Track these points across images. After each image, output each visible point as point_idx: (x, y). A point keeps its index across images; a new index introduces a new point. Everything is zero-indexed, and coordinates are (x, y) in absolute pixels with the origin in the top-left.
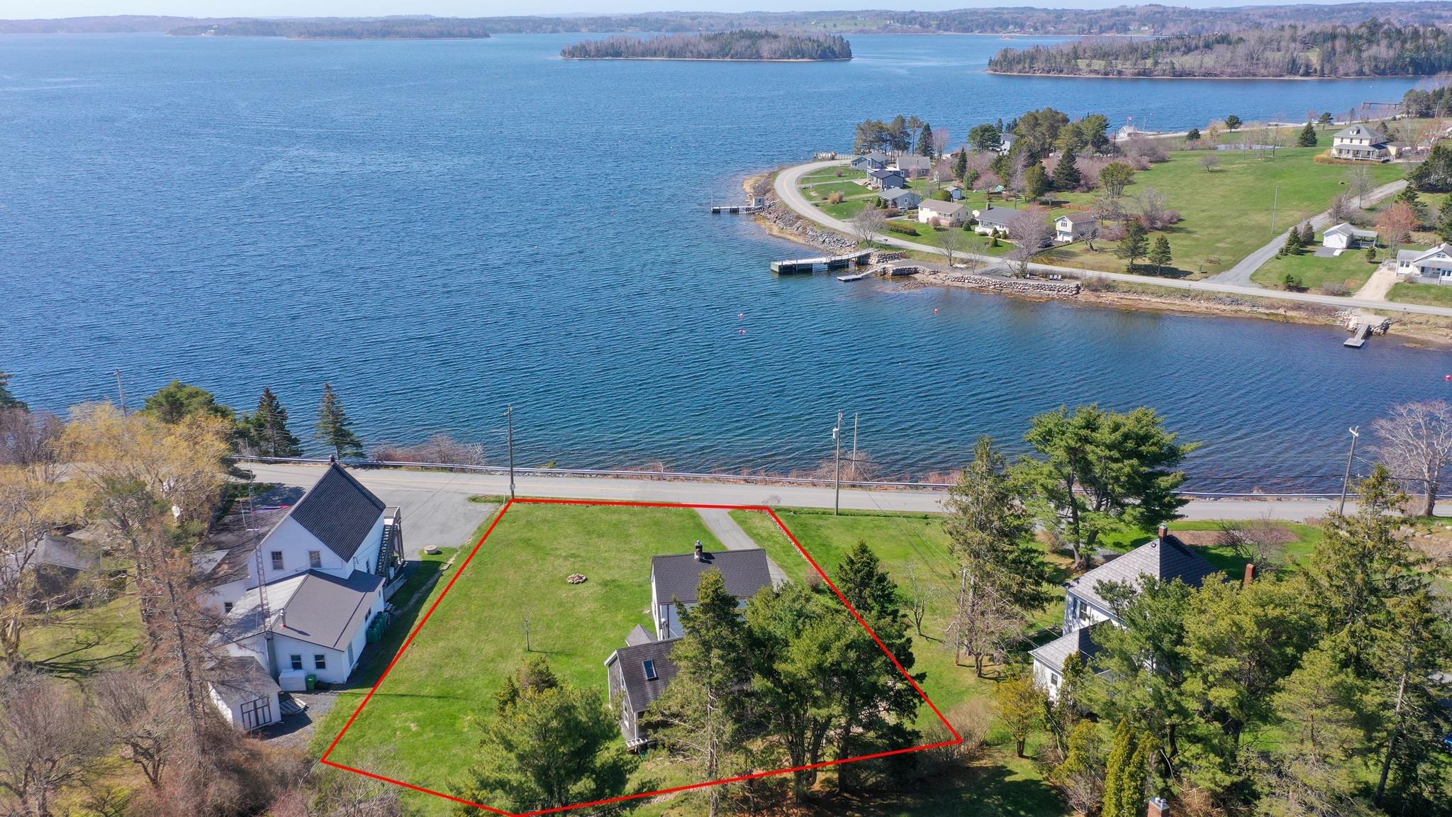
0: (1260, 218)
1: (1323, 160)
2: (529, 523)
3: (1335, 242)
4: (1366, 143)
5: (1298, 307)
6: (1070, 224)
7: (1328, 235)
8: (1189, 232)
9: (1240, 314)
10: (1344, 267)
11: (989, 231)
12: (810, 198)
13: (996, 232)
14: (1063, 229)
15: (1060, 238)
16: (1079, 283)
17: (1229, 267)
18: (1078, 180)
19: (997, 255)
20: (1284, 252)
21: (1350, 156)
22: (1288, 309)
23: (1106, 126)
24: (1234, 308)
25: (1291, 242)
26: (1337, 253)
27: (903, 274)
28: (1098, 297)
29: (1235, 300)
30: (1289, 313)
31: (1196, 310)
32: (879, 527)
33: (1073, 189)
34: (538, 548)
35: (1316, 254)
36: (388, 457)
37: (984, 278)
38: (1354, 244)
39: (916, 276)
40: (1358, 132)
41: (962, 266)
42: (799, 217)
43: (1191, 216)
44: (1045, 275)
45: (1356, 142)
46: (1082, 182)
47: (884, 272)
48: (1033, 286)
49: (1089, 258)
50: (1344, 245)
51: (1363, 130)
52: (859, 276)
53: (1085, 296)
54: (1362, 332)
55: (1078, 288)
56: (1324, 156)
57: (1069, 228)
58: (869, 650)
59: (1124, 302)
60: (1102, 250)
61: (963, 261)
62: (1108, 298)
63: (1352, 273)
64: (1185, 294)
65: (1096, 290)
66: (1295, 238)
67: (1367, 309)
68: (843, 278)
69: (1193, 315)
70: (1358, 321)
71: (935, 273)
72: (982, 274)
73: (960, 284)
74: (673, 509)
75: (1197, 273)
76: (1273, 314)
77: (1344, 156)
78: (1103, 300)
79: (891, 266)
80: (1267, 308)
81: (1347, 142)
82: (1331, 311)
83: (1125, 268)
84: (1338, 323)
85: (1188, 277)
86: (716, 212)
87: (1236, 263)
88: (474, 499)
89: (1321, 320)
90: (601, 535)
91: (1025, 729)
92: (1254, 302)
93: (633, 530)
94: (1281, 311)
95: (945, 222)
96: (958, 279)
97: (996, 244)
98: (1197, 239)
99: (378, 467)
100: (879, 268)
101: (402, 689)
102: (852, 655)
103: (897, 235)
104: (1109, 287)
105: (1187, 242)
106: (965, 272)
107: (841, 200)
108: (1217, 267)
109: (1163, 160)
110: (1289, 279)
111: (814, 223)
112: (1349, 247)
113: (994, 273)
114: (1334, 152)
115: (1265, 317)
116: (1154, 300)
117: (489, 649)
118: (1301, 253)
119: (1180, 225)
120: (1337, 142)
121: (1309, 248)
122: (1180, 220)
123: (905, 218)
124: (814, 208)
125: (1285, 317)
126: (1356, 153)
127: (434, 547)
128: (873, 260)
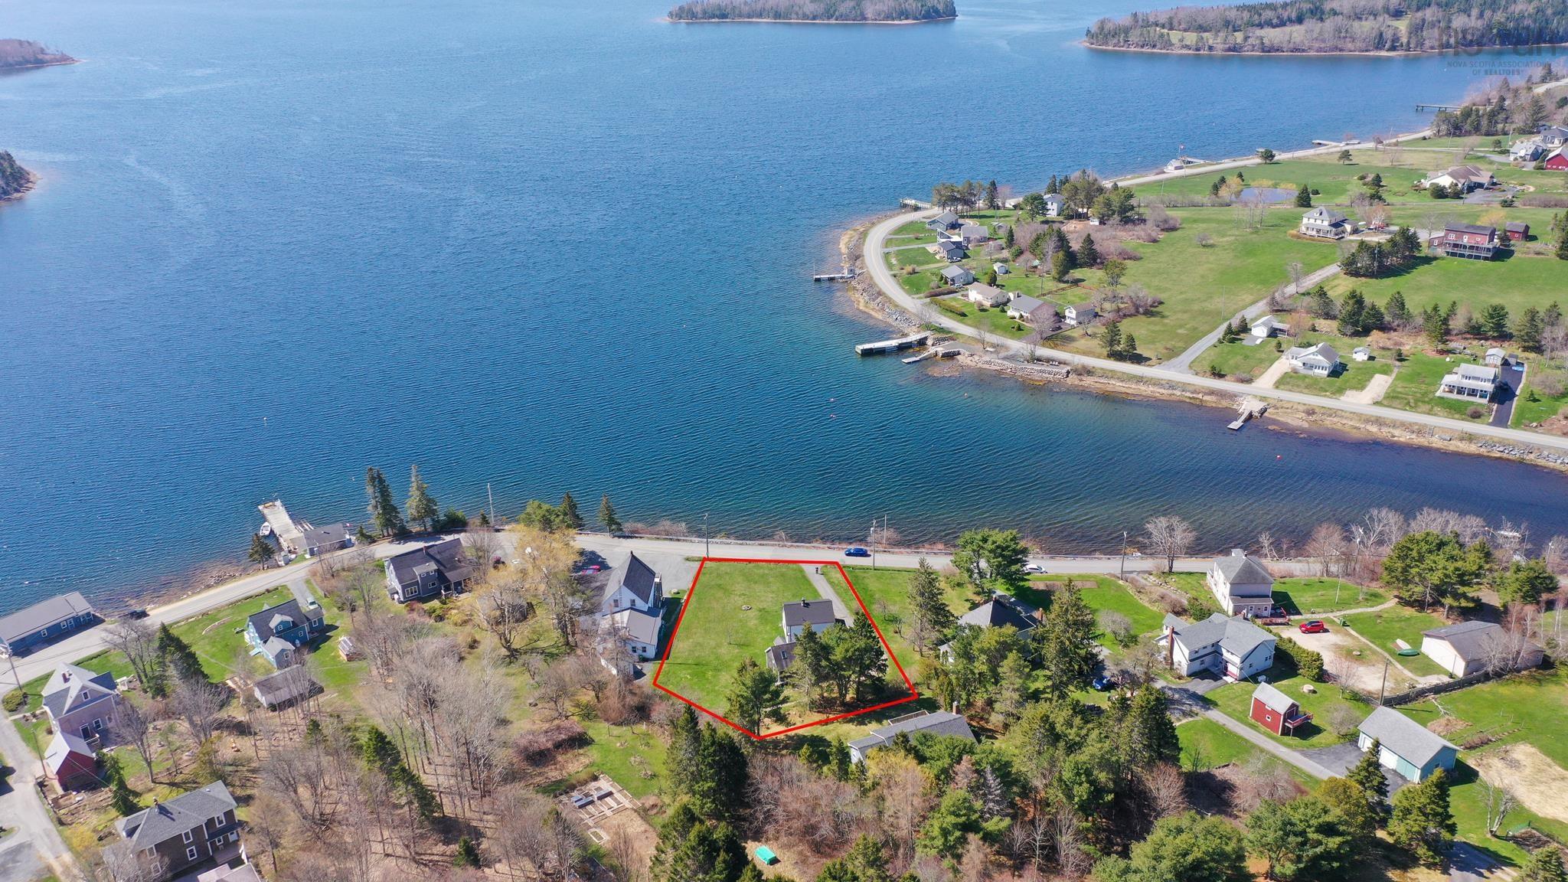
0: (1218, 303)
1: (1293, 236)
2: (719, 575)
3: (1259, 332)
4: (1326, 223)
5: (1212, 392)
6: (1074, 312)
7: (1255, 327)
8: (1163, 317)
9: (1173, 398)
10: (1258, 356)
11: (1017, 315)
12: (890, 266)
13: (1021, 316)
14: (1070, 315)
15: (1068, 321)
16: (1069, 368)
17: (1177, 355)
18: (1095, 260)
19: (1019, 339)
20: (1220, 342)
21: (1314, 233)
22: (1206, 394)
23: (1131, 196)
24: (1170, 392)
25: (1226, 334)
26: (1258, 342)
27: (950, 356)
28: (1081, 380)
29: (1172, 385)
30: (1206, 398)
31: (1144, 393)
32: (892, 578)
33: (1091, 266)
34: (726, 590)
35: (1244, 342)
36: (636, 532)
37: (1005, 362)
38: (1273, 333)
39: (959, 357)
40: (1321, 214)
41: (992, 350)
42: (880, 293)
43: (1172, 298)
44: (1048, 360)
45: (1319, 222)
46: (1098, 261)
47: (936, 355)
48: (1037, 371)
49: (1082, 343)
50: (1265, 335)
51: (1325, 213)
52: (917, 359)
53: (1072, 379)
54: (1243, 418)
55: (1068, 372)
56: (1294, 232)
57: (1074, 315)
58: (867, 649)
59: (1098, 385)
60: (1093, 336)
61: (993, 346)
62: (1088, 381)
63: (1261, 361)
64: (1140, 379)
65: (1080, 375)
66: (1229, 331)
67: (1255, 396)
68: (906, 361)
69: (1140, 398)
70: (1249, 405)
71: (972, 355)
72: (1004, 358)
73: (987, 366)
74: (791, 566)
75: (1154, 359)
76: (1194, 398)
77: (1310, 232)
78: (1083, 383)
79: (941, 350)
80: (1192, 393)
81: (1312, 221)
82: (1233, 396)
83: (1106, 353)
84: (1235, 407)
85: (1148, 363)
86: (818, 280)
87: (1185, 349)
88: (687, 559)
89: (1224, 403)
90: (756, 583)
92: (1184, 387)
93: (771, 579)
94: (1200, 396)
95: (987, 304)
96: (987, 362)
97: (1019, 329)
98: (1165, 325)
99: (631, 537)
100: (932, 350)
101: (679, 661)
102: (857, 653)
103: (950, 314)
104: (1088, 372)
105: (1157, 328)
106: (995, 356)
107: (914, 272)
108: (1172, 353)
109: (1173, 229)
110: (1213, 368)
111: (890, 300)
112: (1269, 336)
113: (1011, 358)
114: (1303, 229)
115: (1188, 400)
116: (1118, 384)
117: (713, 643)
118: (1233, 341)
119: (1160, 309)
120: (1305, 221)
121: (1242, 336)
122: (1161, 303)
123: (958, 296)
124: (892, 280)
125: (1201, 401)
126: (1318, 231)
127: (676, 591)
128: (929, 342)
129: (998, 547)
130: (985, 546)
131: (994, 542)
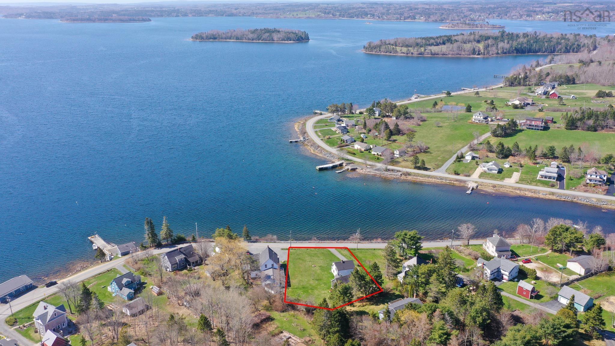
0: (449, 148)
1: (470, 123)
2: (297, 255)
3: (468, 158)
4: (482, 118)
5: (457, 180)
6: (398, 152)
7: (467, 156)
8: (431, 153)
9: (443, 183)
10: (470, 167)
11: (376, 153)
12: (319, 136)
13: (378, 154)
14: (396, 153)
15: (395, 155)
16: (401, 173)
17: (440, 167)
18: (399, 132)
19: (379, 163)
20: (455, 162)
21: (478, 121)
22: (454, 181)
23: (407, 108)
24: (441, 181)
25: (457, 159)
26: (469, 161)
27: (354, 170)
28: (407, 177)
29: (441, 178)
30: (455, 182)
31: (431, 182)
32: (366, 252)
33: (398, 135)
34: (303, 260)
35: (463, 162)
36: (257, 240)
37: (376, 171)
38: (473, 158)
39: (357, 170)
40: (480, 114)
41: (370, 167)
42: (319, 147)
43: (432, 146)
44: (392, 170)
45: (479, 117)
46: (401, 133)
47: (348, 169)
48: (389, 174)
49: (403, 163)
50: (471, 159)
51: (481, 114)
52: (341, 171)
53: (403, 177)
54: (471, 189)
55: (401, 175)
56: (470, 121)
57: (398, 153)
58: (377, 276)
59: (413, 179)
60: (407, 161)
61: (370, 165)
62: (409, 178)
63: (472, 168)
64: (429, 176)
65: (406, 175)
66: (458, 158)
67: (473, 181)
68: (337, 172)
69: (430, 183)
70: (471, 185)
71: (362, 169)
72: (375, 170)
73: (369, 173)
74: (325, 249)
75: (432, 169)
76: (450, 183)
77: (476, 121)
78: (408, 178)
79: (350, 167)
80: (449, 181)
81: (477, 117)
82: (465, 182)
83: (413, 167)
84: (466, 185)
85: (430, 170)
86: (291, 142)
87: (442, 165)
88: (282, 249)
89: (462, 184)
90: (313, 256)
91: (397, 287)
92: (446, 179)
93: (319, 255)
94: (453, 182)
95: (363, 150)
96: (369, 172)
97: (378, 159)
98: (433, 156)
99: (256, 242)
100: (346, 168)
101: (296, 287)
103: (349, 154)
104: (409, 174)
105: (430, 157)
106: (371, 169)
107: (329, 138)
108: (438, 167)
109: (425, 121)
110: (455, 171)
111: (324, 149)
112: (472, 159)
113: (378, 170)
114: (473, 120)
115: (448, 184)
116: (421, 178)
117: (306, 280)
118: (459, 161)
119: (429, 150)
120: (474, 117)
121: (462, 159)
122: (429, 148)
123: (350, 147)
124: (321, 141)
125: (453, 184)
126: (479, 121)
127: (284, 261)
128: (344, 165)
129: (412, 237)
130: (407, 236)
131: (410, 235)
